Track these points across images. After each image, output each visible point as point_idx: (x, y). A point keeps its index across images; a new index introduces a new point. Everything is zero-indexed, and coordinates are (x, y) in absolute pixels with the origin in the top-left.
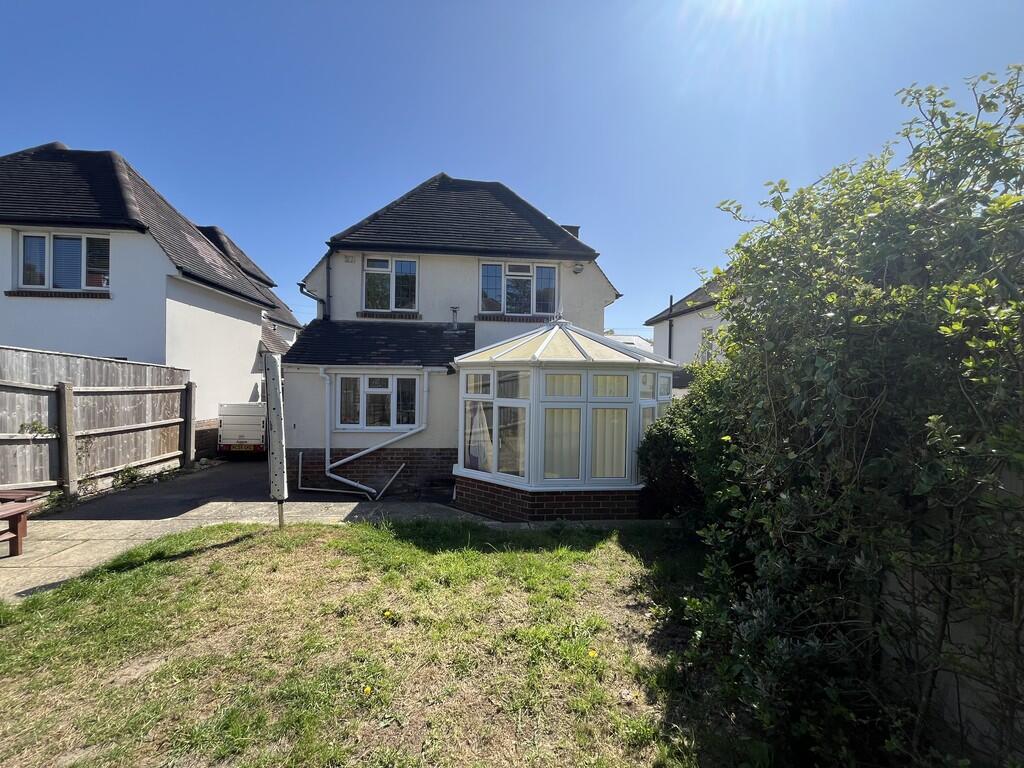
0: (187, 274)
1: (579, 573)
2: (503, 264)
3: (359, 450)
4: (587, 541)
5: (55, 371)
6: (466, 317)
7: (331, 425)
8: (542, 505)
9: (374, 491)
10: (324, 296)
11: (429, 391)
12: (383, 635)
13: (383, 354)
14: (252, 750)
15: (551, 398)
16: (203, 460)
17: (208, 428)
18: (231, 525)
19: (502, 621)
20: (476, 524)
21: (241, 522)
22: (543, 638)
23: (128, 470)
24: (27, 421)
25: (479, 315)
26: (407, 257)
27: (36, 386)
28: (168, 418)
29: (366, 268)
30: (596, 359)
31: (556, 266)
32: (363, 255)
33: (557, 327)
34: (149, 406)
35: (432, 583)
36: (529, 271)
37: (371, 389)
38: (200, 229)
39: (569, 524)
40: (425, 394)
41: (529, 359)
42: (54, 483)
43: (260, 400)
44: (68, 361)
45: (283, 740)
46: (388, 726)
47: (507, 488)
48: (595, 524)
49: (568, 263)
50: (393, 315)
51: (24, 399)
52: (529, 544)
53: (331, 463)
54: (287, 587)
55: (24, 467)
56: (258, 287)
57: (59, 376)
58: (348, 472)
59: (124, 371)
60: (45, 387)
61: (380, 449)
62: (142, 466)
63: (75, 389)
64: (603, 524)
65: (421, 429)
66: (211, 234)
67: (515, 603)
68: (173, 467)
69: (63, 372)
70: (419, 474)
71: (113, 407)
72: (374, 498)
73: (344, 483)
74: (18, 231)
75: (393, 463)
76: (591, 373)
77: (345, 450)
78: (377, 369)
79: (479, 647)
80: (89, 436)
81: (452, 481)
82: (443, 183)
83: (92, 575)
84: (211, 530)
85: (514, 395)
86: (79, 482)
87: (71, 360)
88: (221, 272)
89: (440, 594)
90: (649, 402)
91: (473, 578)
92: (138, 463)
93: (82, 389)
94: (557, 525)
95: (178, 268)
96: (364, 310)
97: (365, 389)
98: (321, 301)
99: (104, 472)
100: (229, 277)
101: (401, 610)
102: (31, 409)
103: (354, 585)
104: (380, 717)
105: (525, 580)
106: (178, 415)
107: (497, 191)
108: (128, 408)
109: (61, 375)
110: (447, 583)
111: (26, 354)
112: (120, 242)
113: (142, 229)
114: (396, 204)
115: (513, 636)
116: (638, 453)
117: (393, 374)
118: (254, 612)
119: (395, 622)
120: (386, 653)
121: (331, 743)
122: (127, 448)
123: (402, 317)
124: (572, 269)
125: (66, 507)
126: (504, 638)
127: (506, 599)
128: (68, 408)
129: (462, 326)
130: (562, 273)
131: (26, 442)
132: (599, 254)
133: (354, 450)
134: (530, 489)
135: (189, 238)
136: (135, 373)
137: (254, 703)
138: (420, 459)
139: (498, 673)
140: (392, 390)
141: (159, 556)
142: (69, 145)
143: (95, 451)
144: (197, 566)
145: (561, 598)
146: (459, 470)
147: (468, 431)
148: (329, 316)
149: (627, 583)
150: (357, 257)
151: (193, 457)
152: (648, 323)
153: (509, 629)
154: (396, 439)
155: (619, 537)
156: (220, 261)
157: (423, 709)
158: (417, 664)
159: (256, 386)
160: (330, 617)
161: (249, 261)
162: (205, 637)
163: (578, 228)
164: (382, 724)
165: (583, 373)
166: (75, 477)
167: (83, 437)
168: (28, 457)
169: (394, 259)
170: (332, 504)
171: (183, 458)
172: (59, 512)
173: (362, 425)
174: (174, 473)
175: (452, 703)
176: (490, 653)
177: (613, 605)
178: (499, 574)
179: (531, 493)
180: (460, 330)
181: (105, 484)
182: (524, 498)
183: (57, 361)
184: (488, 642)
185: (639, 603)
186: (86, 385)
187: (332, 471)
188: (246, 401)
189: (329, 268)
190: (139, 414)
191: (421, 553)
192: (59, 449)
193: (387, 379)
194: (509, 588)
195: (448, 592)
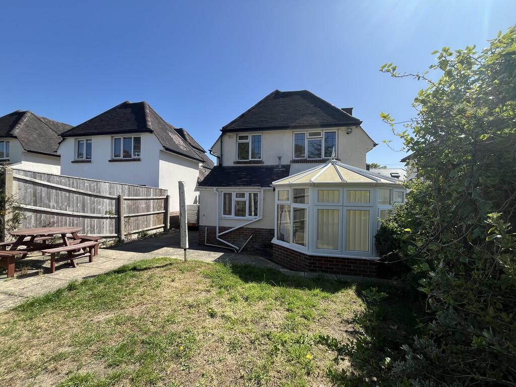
0: (167, 149)
1: (323, 305)
2: (306, 132)
3: (231, 228)
4: (334, 287)
5: (118, 191)
6: (285, 162)
7: (219, 215)
8: (315, 263)
9: (238, 248)
10: (220, 156)
11: (264, 199)
12: (204, 321)
13: (243, 181)
14: (124, 365)
15: (321, 204)
16: (173, 229)
17: (176, 215)
18: (166, 258)
19: (266, 326)
20: (276, 270)
21: (171, 257)
22: (284, 340)
23: (143, 231)
24: (108, 210)
25: (293, 160)
26: (257, 134)
27: (111, 196)
28: (159, 210)
29: (238, 140)
30: (349, 181)
31: (336, 131)
32: (237, 134)
33: (330, 164)
34: (152, 205)
35: (239, 297)
36: (320, 135)
37: (237, 199)
38: (176, 130)
39: (328, 276)
40: (262, 201)
41: (308, 182)
42: (116, 235)
43: (198, 204)
44: (122, 186)
45: (138, 364)
46: (184, 370)
47: (297, 252)
48: (343, 278)
49: (343, 128)
50: (250, 162)
51: (107, 201)
52: (299, 284)
53: (219, 233)
54: (174, 289)
55: (106, 228)
56: (198, 153)
57: (119, 192)
58: (226, 238)
59: (143, 190)
60: (114, 197)
61: (241, 228)
62: (148, 230)
63: (124, 198)
64: (348, 278)
65: (260, 218)
66: (180, 132)
67: (278, 316)
68: (161, 231)
69: (120, 191)
70: (259, 241)
71: (138, 205)
72: (238, 252)
73: (224, 243)
74: (113, 137)
75: (247, 235)
76: (345, 189)
77: (225, 227)
78: (240, 189)
79: (247, 337)
80: (129, 217)
81: (272, 245)
82: (277, 95)
83: (108, 274)
84: (159, 260)
85: (302, 202)
86: (125, 235)
87: (124, 186)
88: (182, 147)
89: (241, 305)
90: (387, 207)
91: (261, 298)
92: (147, 229)
93: (127, 198)
94: (319, 275)
95: (163, 147)
96: (237, 160)
97: (234, 198)
98: (218, 157)
99: (134, 232)
100: (185, 149)
101: (218, 310)
102: (109, 205)
103: (204, 293)
104: (183, 364)
105: (289, 304)
106: (163, 209)
107: (306, 95)
108: (144, 206)
109: (120, 192)
110: (247, 299)
111: (107, 184)
112: (145, 138)
113: (151, 132)
114: (253, 108)
115: (268, 335)
116: (375, 237)
117: (248, 191)
118: (156, 299)
119: (212, 315)
120: (201, 331)
121: (156, 372)
122: (143, 222)
123: (254, 163)
124: (345, 132)
125: (120, 245)
126: (262, 336)
127: (274, 314)
128: (121, 205)
129: (283, 166)
130: (339, 135)
131: (106, 218)
132: (362, 122)
134: (309, 254)
135: (170, 134)
136: (147, 191)
137: (135, 343)
138: (260, 234)
139: (251, 355)
140: (246, 198)
141: (134, 269)
142: (131, 101)
143: (131, 223)
144: (146, 275)
145: (306, 318)
146: (275, 241)
147: (279, 222)
148: (222, 164)
149: (351, 316)
150: (234, 135)
151: (168, 227)
152: (403, 161)
153: (267, 331)
154: (248, 223)
155: (357, 288)
156: (182, 143)
157: (204, 365)
158: (213, 340)
159: (196, 197)
160: (185, 307)
161: (195, 142)
162: (133, 307)
163: (352, 108)
164: (182, 368)
165: (341, 189)
166: (123, 233)
167: (127, 217)
168: (108, 224)
169: (251, 135)
170: (212, 253)
171: (165, 227)
172: (116, 247)
173: (233, 216)
174: (161, 234)
175: (219, 366)
176: (252, 342)
177: (337, 328)
178: (276, 299)
179: (310, 256)
180: (283, 168)
181: (135, 237)
182: (305, 258)
183: (118, 187)
184: (253, 336)
185: (355, 331)
186: (129, 196)
187: (219, 237)
188: (192, 204)
189: (221, 142)
190: (148, 209)
191: (240, 281)
192: (118, 220)
193: (244, 194)
194: (277, 308)
195: (245, 304)
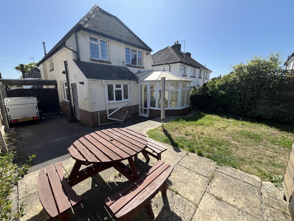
2: (131, 48)
9: (121, 121)
25: (126, 64)
26: (104, 39)
29: (89, 40)
32: (89, 35)
36: (136, 52)
37: (116, 88)
40: (132, 89)
49: (144, 51)
53: (109, 114)
58: (114, 116)
65: (131, 100)
75: (125, 111)
77: (111, 109)
78: (118, 81)
96: (91, 58)
98: (75, 52)
124: (146, 53)
133: (115, 109)
140: (122, 89)
150: (86, 34)
154: (126, 104)
169: (100, 39)
173: (115, 101)
193: (121, 85)
